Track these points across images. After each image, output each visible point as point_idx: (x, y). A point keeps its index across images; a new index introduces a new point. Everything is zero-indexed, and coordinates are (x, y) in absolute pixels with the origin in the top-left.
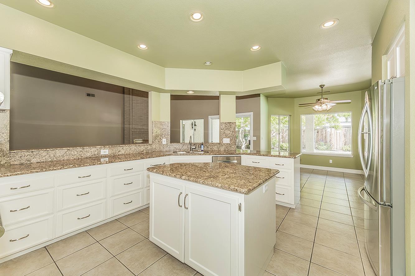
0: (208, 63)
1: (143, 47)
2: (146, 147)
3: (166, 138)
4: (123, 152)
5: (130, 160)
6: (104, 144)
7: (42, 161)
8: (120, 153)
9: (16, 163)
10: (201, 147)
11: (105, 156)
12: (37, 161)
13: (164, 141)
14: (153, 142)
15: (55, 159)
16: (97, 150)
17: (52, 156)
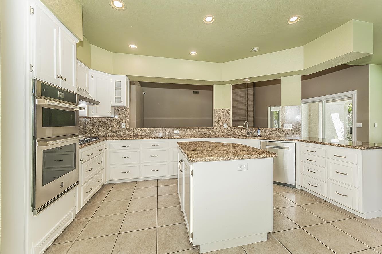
0: (255, 50)
1: (193, 53)
2: (208, 130)
3: (226, 123)
4: (189, 133)
5: (185, 138)
6: (176, 126)
7: (143, 135)
8: (187, 133)
9: (131, 135)
10: (257, 132)
11: (177, 135)
12: (140, 135)
13: (225, 126)
14: (215, 126)
15: (149, 135)
16: (172, 130)
17: (147, 132)
